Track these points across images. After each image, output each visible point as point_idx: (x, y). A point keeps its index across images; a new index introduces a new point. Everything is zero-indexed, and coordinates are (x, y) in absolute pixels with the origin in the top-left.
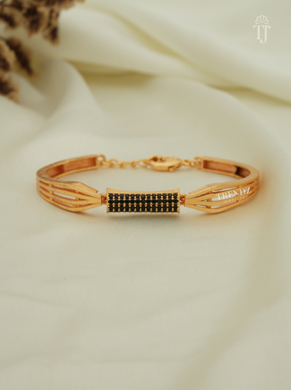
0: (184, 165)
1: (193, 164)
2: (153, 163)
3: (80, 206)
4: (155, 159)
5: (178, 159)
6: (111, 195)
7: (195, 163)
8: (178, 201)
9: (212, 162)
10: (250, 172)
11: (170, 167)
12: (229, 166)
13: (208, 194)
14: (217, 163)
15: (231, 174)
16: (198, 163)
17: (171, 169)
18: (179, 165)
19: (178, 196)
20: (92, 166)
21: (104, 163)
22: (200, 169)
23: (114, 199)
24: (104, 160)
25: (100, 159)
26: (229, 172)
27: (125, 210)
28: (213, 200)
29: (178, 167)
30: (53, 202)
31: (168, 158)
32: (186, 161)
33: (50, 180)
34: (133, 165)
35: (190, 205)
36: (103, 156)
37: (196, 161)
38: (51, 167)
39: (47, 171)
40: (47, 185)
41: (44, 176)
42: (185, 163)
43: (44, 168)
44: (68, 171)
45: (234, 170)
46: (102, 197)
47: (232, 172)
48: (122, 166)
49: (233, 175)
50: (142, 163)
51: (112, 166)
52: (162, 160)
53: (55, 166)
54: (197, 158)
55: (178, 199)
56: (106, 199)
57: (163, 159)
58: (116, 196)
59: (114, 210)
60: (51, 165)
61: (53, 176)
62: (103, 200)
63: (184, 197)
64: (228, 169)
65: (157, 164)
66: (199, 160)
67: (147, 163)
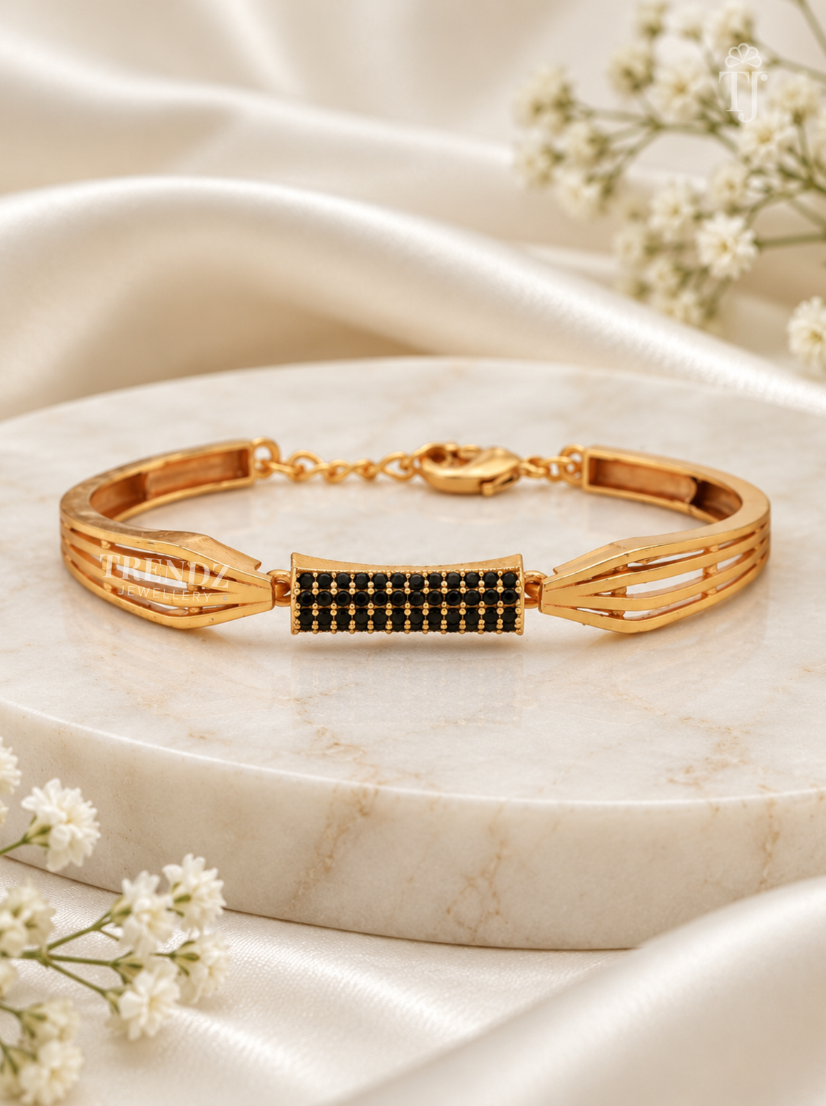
0: (529, 473)
1: (555, 471)
2: (429, 466)
3: (202, 611)
4: (436, 455)
5: (509, 456)
6: (305, 579)
7: (563, 467)
8: (518, 596)
9: (616, 462)
10: (740, 501)
11: (484, 481)
12: (673, 476)
13: (615, 572)
14: (633, 467)
15: (678, 505)
16: (571, 468)
17: (488, 488)
18: (514, 476)
19: (520, 581)
20: (235, 477)
21: (274, 466)
22: (577, 487)
23: (315, 592)
24: (275, 458)
25: (262, 454)
26: (672, 498)
27: (352, 624)
28: (630, 591)
29: (510, 480)
30: (113, 597)
31: (478, 451)
32: (533, 461)
33: (105, 527)
34: (368, 474)
35: (558, 609)
36: (270, 444)
37: (565, 460)
38: (103, 482)
39: (93, 495)
40: (96, 541)
41: (84, 513)
42: (532, 468)
43: (84, 485)
44: (158, 494)
45: (688, 490)
46: (275, 581)
47: (682, 500)
48: (332, 476)
49: (684, 507)
50: (394, 468)
51: (299, 476)
52: (457, 458)
53: (119, 477)
54: (568, 452)
55: (520, 590)
56: (286, 587)
57: (463, 455)
58: (325, 580)
59: (315, 625)
60: (105, 475)
61: (111, 513)
62: (280, 591)
63: (537, 583)
64: (670, 488)
65: (443, 472)
66: (577, 458)
67: (409, 468)
